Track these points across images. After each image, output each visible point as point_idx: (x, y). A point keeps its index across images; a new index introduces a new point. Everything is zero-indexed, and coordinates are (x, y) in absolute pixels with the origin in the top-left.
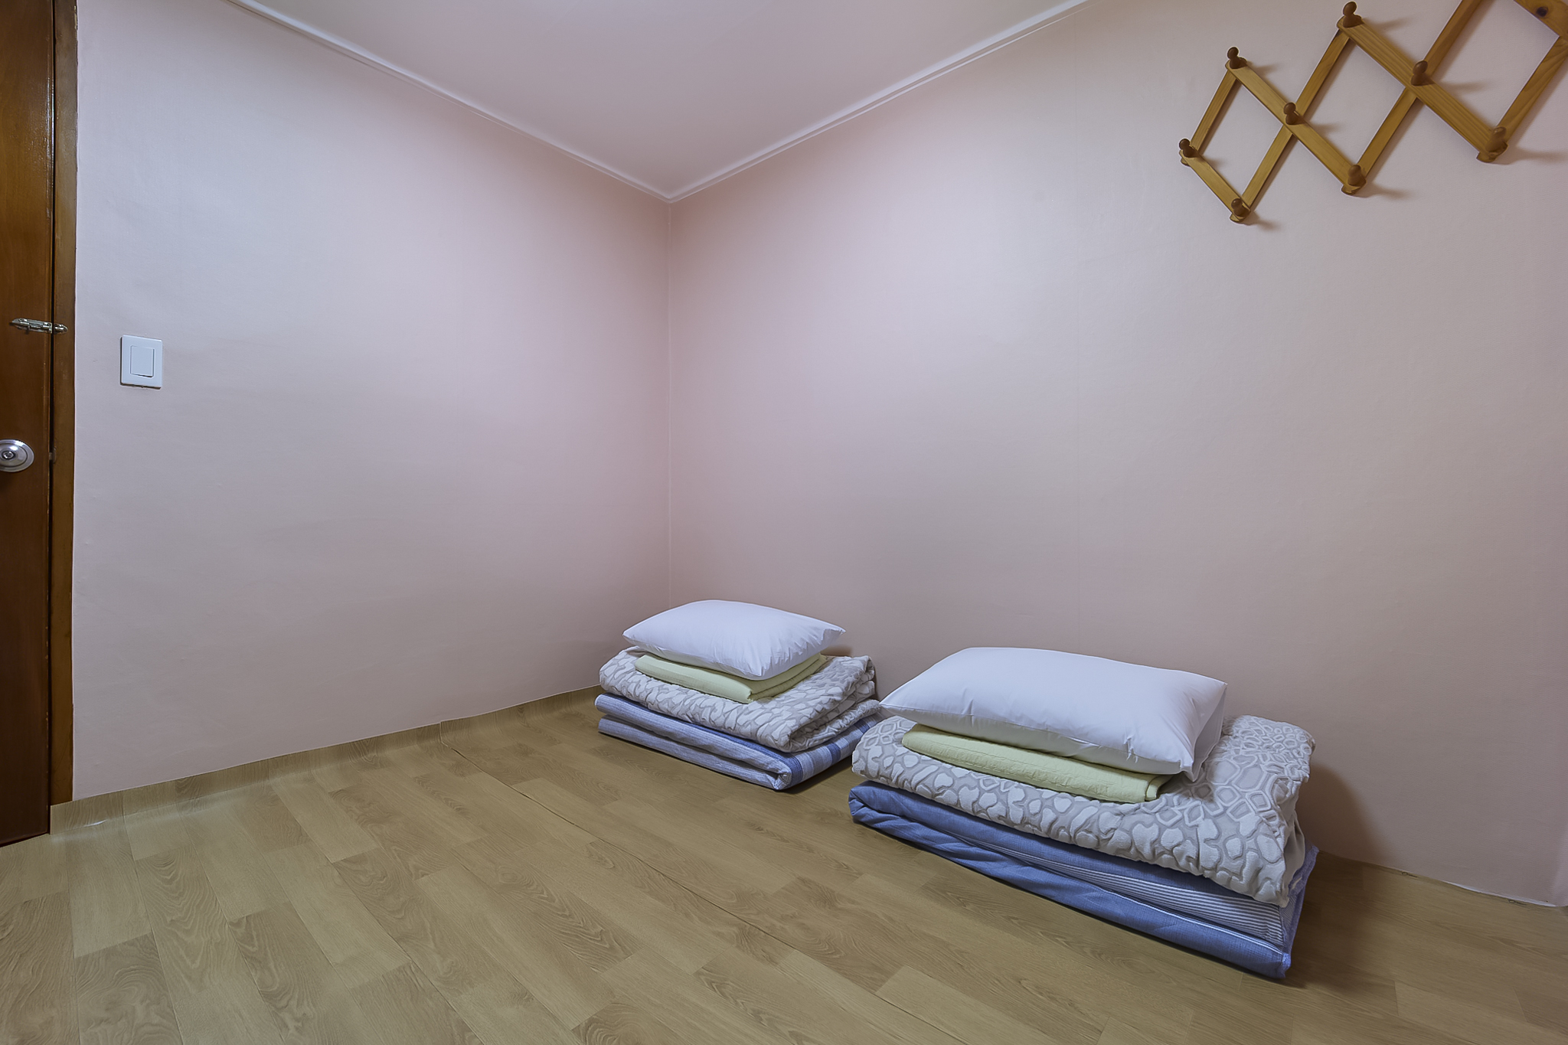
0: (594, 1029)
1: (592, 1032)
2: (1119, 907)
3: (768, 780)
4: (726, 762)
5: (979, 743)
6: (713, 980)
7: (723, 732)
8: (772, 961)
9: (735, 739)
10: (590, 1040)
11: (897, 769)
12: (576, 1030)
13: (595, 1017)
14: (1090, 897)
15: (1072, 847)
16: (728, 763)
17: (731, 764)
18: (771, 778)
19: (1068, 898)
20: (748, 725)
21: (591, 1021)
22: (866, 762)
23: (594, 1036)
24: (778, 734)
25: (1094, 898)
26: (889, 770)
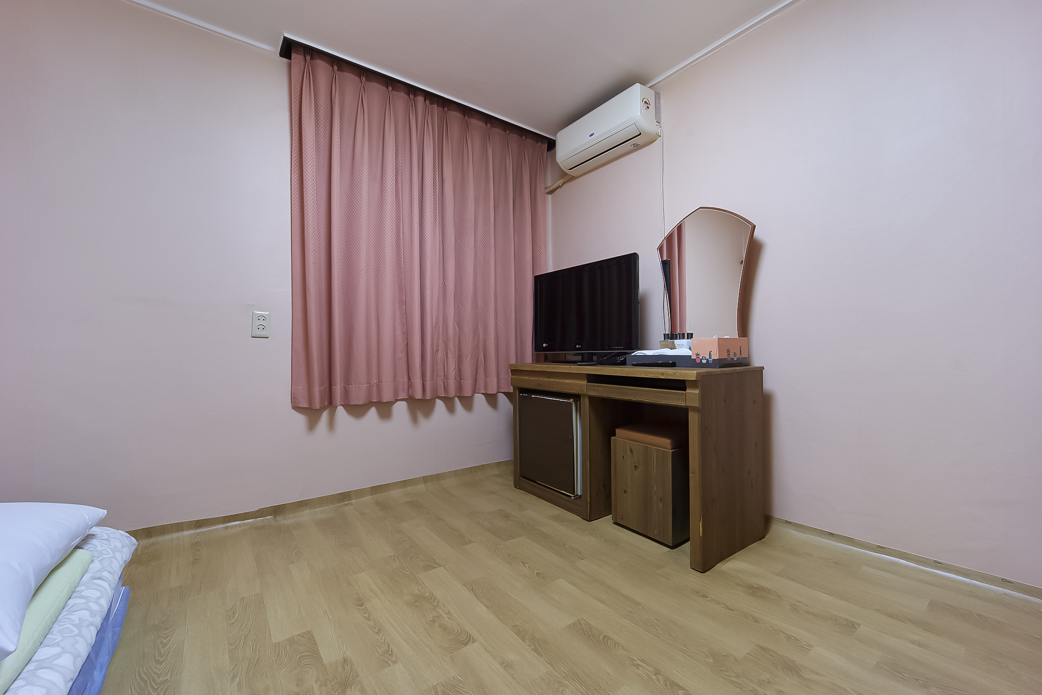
0: (464, 640)
1: (466, 638)
6: (389, 656)
8: (345, 661)
10: (468, 635)
12: (474, 641)
13: (464, 646)
21: (466, 644)
23: (465, 637)
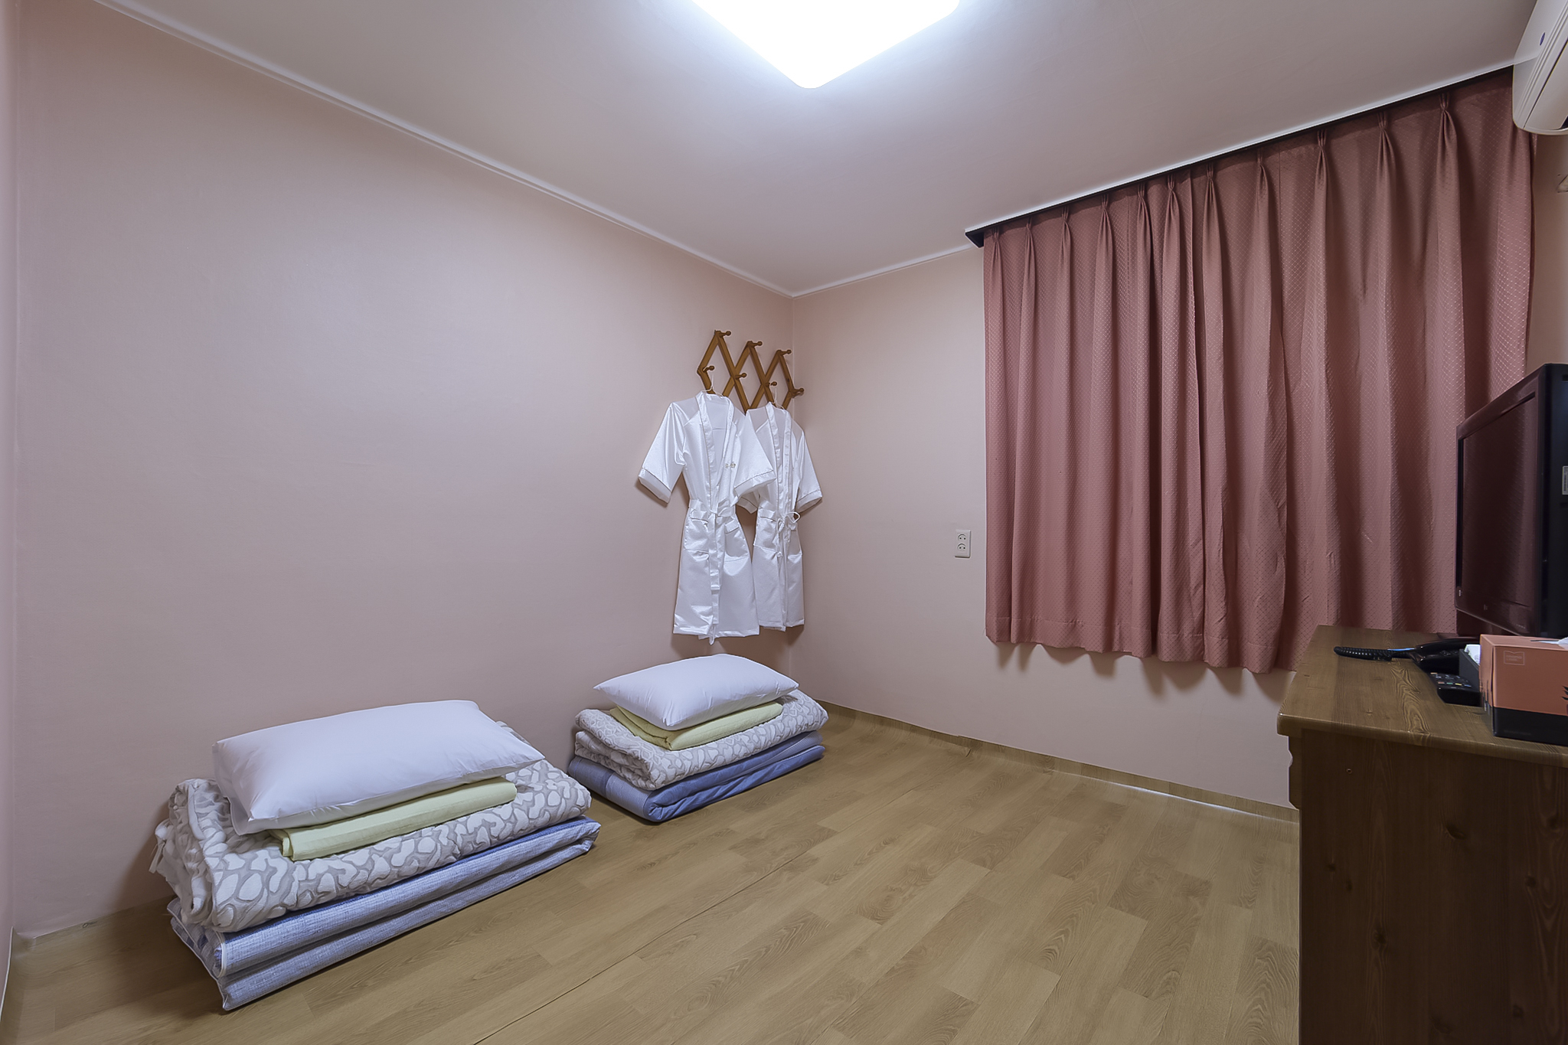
2: (787, 764)
3: (577, 849)
4: (521, 869)
5: (721, 720)
7: (511, 841)
9: (528, 838)
11: (688, 764)
14: (779, 767)
15: (753, 756)
16: (526, 867)
17: (528, 866)
18: (579, 846)
19: (772, 776)
20: (544, 813)
22: (665, 773)
24: (583, 800)
25: (779, 768)
26: (683, 768)
